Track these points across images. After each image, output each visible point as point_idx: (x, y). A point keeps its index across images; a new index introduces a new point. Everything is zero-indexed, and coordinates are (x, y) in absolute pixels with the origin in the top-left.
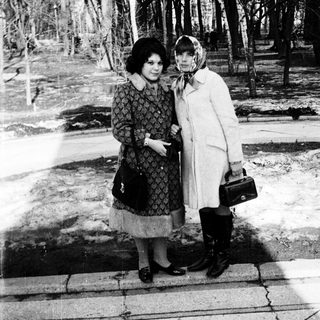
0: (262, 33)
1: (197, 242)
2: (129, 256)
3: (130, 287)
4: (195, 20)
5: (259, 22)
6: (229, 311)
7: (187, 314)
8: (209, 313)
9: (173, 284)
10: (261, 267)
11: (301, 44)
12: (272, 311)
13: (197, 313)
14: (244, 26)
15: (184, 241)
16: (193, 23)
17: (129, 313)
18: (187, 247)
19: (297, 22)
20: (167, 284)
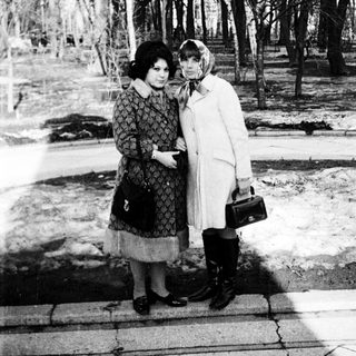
0: (272, 38)
1: (199, 269)
2: (122, 284)
3: (123, 319)
4: (198, 22)
5: (270, 26)
6: (236, 348)
7: (187, 351)
8: (211, 349)
9: (171, 316)
10: (272, 298)
11: (315, 52)
12: (284, 348)
13: (198, 350)
14: (252, 31)
15: (185, 268)
16: (196, 25)
17: (122, 349)
18: (188, 275)
19: (311, 27)
20: (164, 316)
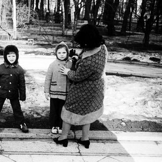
0: (80, 17)
1: (42, 117)
2: (5, 121)
3: (4, 136)
4: (46, 7)
6: (58, 154)
7: (35, 153)
8: (47, 153)
9: (28, 137)
10: (76, 132)
11: (101, 24)
12: (81, 155)
13: (40, 153)
15: (35, 116)
16: (44, 8)
17: (3, 150)
18: (36, 119)
19: (100, 12)
20: (24, 137)
